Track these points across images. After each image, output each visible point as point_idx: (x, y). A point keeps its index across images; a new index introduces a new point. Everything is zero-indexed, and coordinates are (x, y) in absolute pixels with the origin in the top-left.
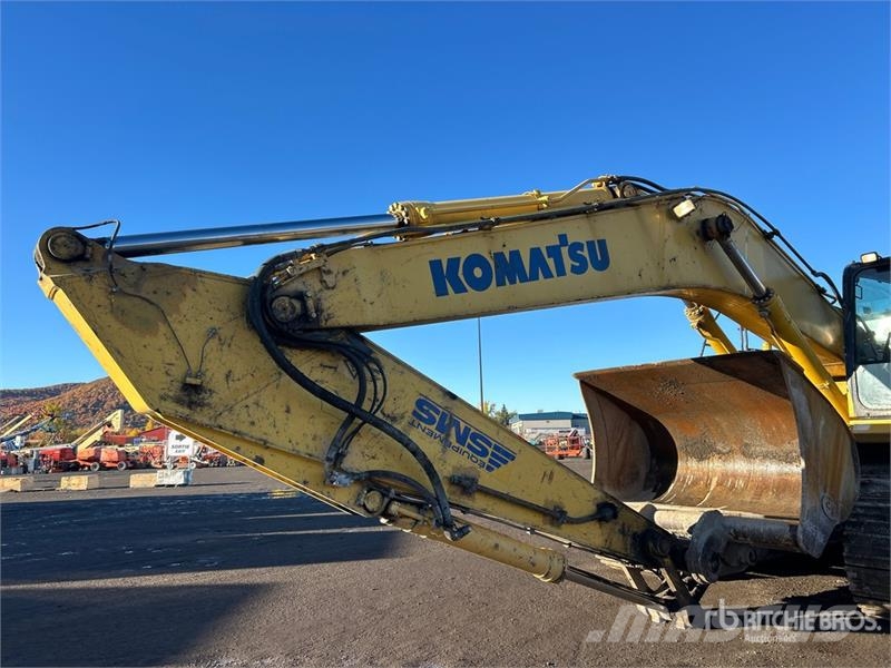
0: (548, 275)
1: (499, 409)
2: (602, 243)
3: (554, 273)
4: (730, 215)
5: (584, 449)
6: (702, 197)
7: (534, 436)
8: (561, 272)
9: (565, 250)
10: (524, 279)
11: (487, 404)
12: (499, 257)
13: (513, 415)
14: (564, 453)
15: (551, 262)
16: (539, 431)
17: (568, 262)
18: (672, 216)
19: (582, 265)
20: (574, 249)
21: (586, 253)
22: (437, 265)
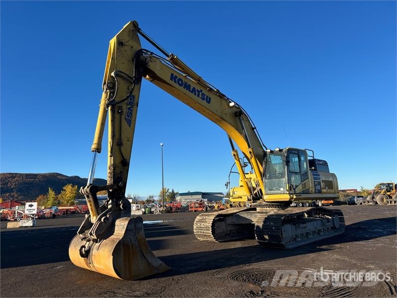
0: (195, 94)
1: (170, 191)
2: (210, 98)
3: (197, 94)
5: (205, 208)
6: (237, 106)
7: (186, 203)
8: (198, 96)
9: (201, 93)
10: (189, 91)
11: (165, 189)
12: (186, 83)
13: (177, 193)
14: (197, 209)
16: (188, 201)
17: (200, 96)
18: (229, 105)
19: (203, 99)
20: (203, 95)
21: (205, 97)
22: (172, 75)
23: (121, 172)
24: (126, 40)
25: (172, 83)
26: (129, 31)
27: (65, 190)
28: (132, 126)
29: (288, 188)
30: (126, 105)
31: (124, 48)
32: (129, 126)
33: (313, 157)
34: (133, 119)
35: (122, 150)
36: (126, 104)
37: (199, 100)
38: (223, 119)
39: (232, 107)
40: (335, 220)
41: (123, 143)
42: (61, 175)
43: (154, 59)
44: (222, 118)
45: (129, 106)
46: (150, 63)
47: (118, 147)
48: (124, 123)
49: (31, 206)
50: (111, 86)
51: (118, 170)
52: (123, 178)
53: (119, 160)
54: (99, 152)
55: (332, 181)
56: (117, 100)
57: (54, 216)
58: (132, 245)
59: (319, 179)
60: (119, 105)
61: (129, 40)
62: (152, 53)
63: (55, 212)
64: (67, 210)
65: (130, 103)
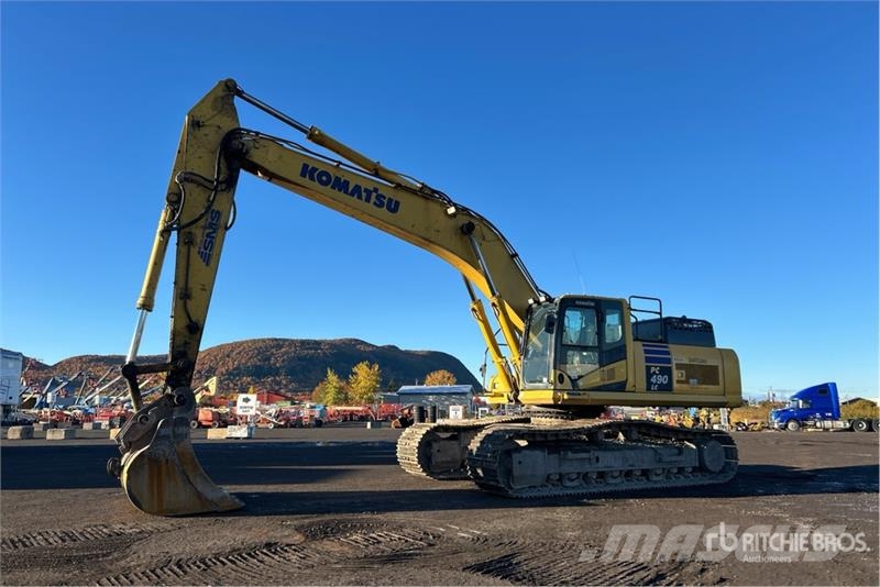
0: (360, 197)
2: (397, 203)
3: (364, 198)
4: (472, 221)
6: (462, 210)
8: (368, 200)
9: (374, 195)
10: (346, 192)
15: (364, 195)
17: (373, 200)
18: (446, 212)
19: (380, 205)
20: (380, 197)
21: (385, 201)
22: (305, 166)
23: (186, 343)
24: (208, 116)
25: (306, 181)
26: (216, 100)
27: (356, 374)
28: (212, 264)
29: (552, 379)
30: (202, 230)
31: (203, 131)
32: (207, 264)
33: (660, 314)
34: (215, 252)
35: (188, 307)
36: (202, 227)
37: (370, 207)
38: (431, 242)
39: (454, 215)
40: (706, 453)
41: (194, 294)
42: (363, 342)
43: (262, 142)
44: (426, 240)
45: (208, 231)
46: (253, 151)
47: (182, 302)
48: (197, 260)
49: (247, 400)
50: (175, 199)
51: (180, 340)
52: (189, 352)
53: (184, 322)
54: (150, 310)
55: (716, 367)
56: (185, 221)
57: (319, 424)
58: (167, 460)
59: (669, 361)
60: (187, 230)
61: (215, 115)
62: (257, 133)
63: (321, 416)
64: (352, 413)
65: (211, 226)
